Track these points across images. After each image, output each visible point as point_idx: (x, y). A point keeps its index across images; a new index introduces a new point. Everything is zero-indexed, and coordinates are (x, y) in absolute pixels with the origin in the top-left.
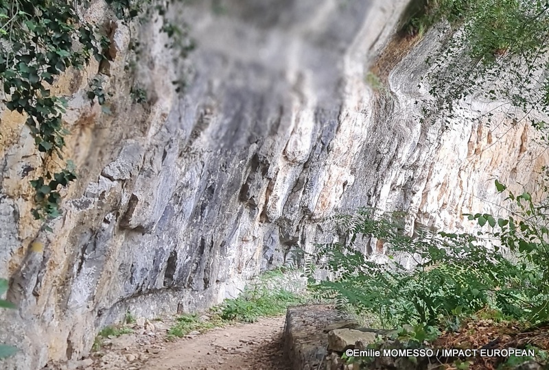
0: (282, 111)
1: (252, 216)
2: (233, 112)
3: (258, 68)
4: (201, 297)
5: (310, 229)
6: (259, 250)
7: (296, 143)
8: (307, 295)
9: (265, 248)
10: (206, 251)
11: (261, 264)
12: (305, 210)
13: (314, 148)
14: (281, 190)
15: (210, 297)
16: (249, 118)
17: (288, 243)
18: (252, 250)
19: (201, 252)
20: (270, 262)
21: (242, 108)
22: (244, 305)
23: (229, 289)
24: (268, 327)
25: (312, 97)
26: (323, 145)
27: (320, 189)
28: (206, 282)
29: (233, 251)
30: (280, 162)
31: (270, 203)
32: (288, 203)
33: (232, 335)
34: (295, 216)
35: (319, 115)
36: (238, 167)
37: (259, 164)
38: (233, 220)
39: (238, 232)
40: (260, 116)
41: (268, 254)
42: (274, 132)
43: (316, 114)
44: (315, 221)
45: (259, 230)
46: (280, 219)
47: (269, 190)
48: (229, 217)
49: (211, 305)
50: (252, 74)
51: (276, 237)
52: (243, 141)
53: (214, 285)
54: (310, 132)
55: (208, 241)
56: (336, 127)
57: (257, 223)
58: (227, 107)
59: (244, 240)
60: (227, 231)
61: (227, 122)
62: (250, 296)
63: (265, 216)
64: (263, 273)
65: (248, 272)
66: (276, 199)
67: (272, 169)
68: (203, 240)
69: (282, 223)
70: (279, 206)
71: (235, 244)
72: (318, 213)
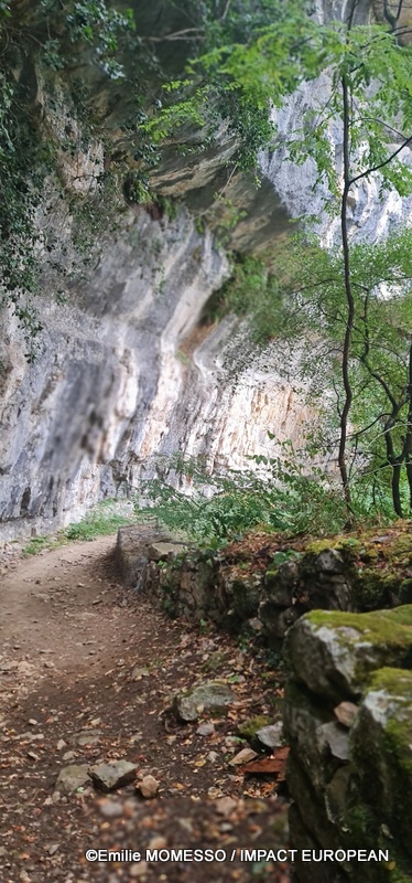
0: (113, 378)
1: (91, 459)
2: (75, 379)
3: (94, 345)
4: (51, 522)
5: (136, 468)
6: (97, 484)
7: (124, 404)
8: (133, 518)
9: (102, 483)
10: (54, 487)
11: (98, 495)
12: (132, 454)
13: (138, 407)
14: (114, 439)
15: (58, 522)
16: (88, 384)
17: (120, 479)
18: (92, 485)
19: (51, 487)
20: (105, 494)
21: (82, 376)
22: (86, 527)
23: (73, 515)
24: (103, 544)
25: (136, 368)
26: (145, 405)
27: (144, 438)
28: (55, 511)
29: (76, 486)
30: (112, 419)
31: (105, 449)
32: (119, 449)
33: (75, 552)
34: (125, 459)
35: (142, 382)
36: (79, 422)
37: (96, 419)
38: (76, 462)
39: (80, 472)
40: (96, 382)
41: (104, 488)
42: (108, 393)
43: (139, 381)
44: (140, 462)
45: (97, 470)
46: (113, 461)
47: (104, 439)
48: (72, 460)
49: (59, 528)
50: (89, 350)
51: (110, 474)
52: (82, 401)
53: (61, 513)
54: (135, 395)
55: (56, 479)
56: (154, 392)
57: (95, 465)
58: (69, 375)
59: (85, 478)
60: (72, 471)
61: (70, 386)
62: (90, 520)
63: (101, 460)
64: (101, 503)
65: (88, 502)
66: (109, 446)
67: (106, 424)
68: (52, 479)
69: (115, 464)
70: (112, 451)
71: (77, 481)
72: (142, 456)
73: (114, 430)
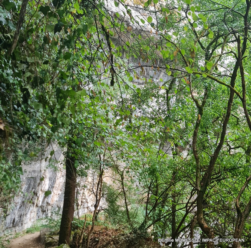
1: (33, 206)
3: (34, 171)
4: (21, 228)
5: (50, 207)
6: (35, 214)
7: (44, 187)
9: (37, 214)
10: (22, 217)
11: (36, 218)
12: (47, 203)
13: (49, 187)
14: (41, 199)
15: (23, 228)
16: (32, 184)
17: (43, 211)
18: (34, 215)
20: (39, 217)
21: (30, 182)
22: (32, 229)
23: (28, 225)
25: (48, 176)
26: (51, 186)
27: (51, 197)
28: (22, 224)
29: (28, 216)
30: (40, 192)
31: (38, 202)
32: (43, 202)
33: (28, 237)
34: (45, 205)
35: (50, 179)
36: (30, 195)
37: (35, 194)
38: (28, 208)
39: (30, 211)
40: (35, 182)
41: (38, 215)
42: (38, 186)
43: (49, 179)
44: (51, 205)
46: (41, 206)
47: (38, 199)
48: (27, 207)
49: (23, 230)
50: (33, 173)
51: (40, 210)
52: (31, 189)
53: (24, 225)
54: (48, 184)
55: (22, 214)
56: (54, 182)
57: (35, 208)
58: (27, 183)
59: (31, 212)
60: (27, 211)
61: (27, 186)
62: (33, 227)
63: (37, 206)
64: (37, 220)
65: (32, 220)
66: (40, 201)
67: (38, 195)
68: (21, 214)
70: (41, 203)
71: (29, 213)
72: (51, 203)
73: (41, 195)
